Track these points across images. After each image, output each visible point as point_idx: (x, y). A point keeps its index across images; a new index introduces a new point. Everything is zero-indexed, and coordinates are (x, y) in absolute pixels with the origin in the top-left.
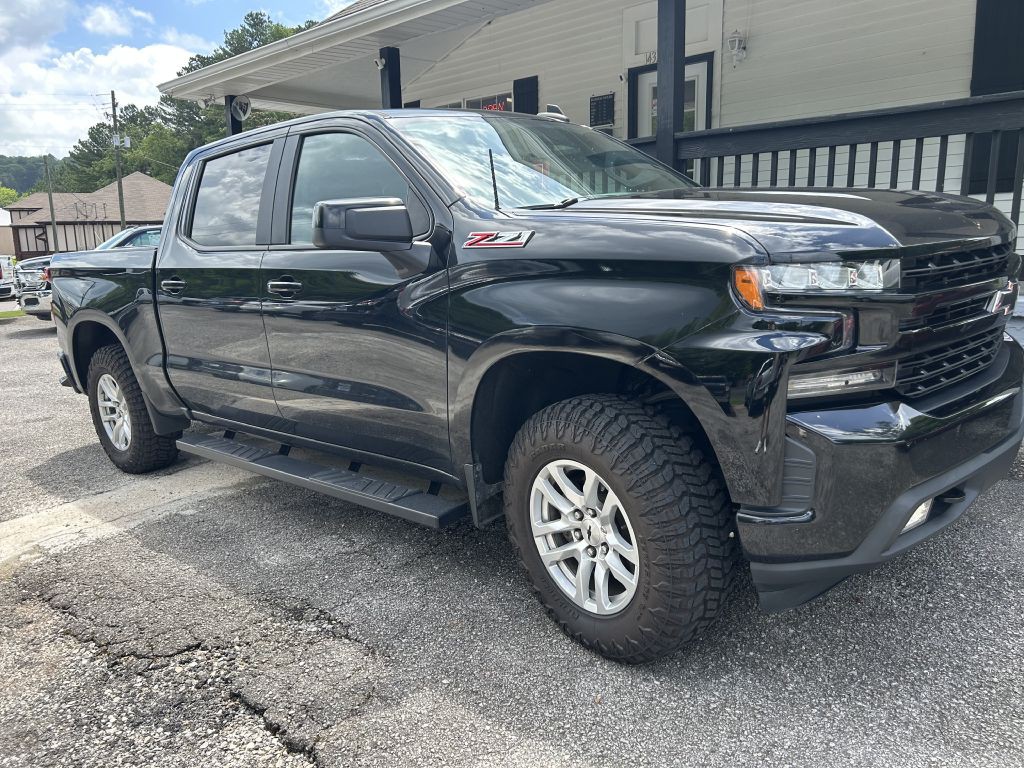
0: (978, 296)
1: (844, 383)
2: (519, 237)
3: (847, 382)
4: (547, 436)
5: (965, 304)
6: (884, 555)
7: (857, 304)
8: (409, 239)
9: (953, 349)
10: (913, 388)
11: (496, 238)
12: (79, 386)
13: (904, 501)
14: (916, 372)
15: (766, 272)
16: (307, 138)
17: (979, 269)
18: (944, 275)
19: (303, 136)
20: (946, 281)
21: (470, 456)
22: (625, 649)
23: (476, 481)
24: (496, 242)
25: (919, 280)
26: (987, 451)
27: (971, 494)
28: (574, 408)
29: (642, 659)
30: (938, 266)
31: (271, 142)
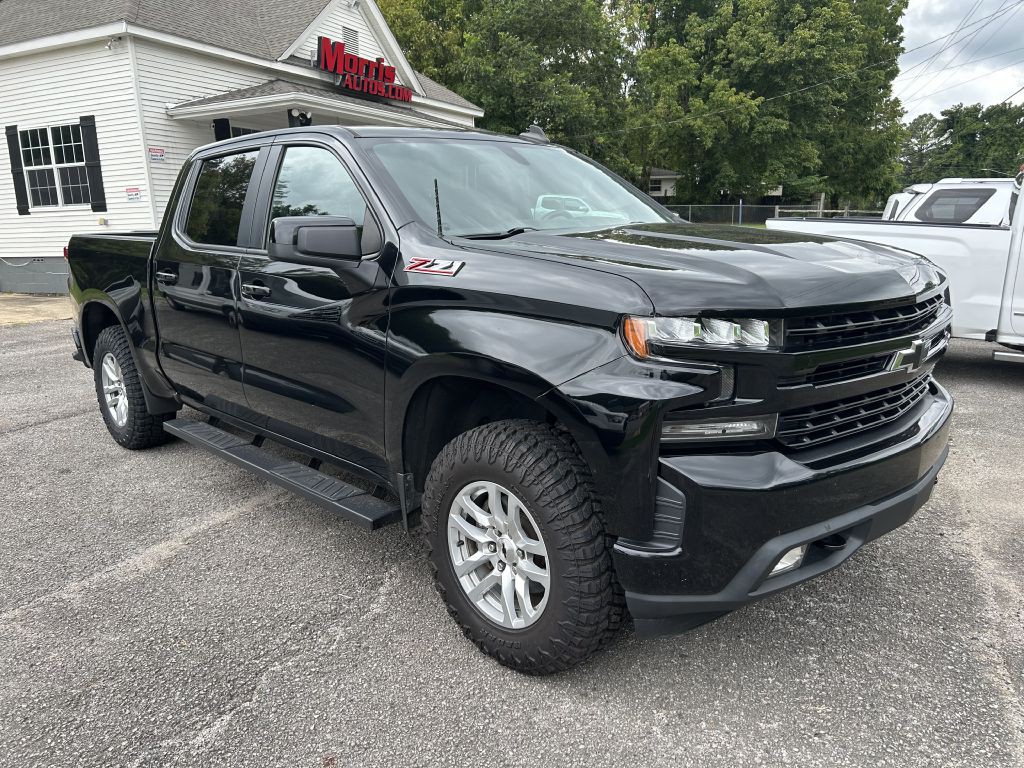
0: (877, 355)
1: (720, 432)
2: (450, 267)
3: (724, 431)
4: (479, 459)
5: (864, 361)
6: (750, 594)
7: (738, 360)
8: (358, 258)
9: (869, 397)
10: (798, 439)
11: (433, 265)
12: (88, 362)
13: (773, 546)
14: (801, 424)
15: (652, 322)
16: (289, 149)
17: (880, 329)
18: (839, 334)
19: (286, 147)
20: (840, 338)
21: (402, 467)
22: (536, 660)
23: (407, 490)
24: (432, 268)
25: (807, 338)
26: (873, 503)
27: (853, 544)
28: (490, 432)
29: (553, 669)
30: (826, 326)
31: (258, 149)
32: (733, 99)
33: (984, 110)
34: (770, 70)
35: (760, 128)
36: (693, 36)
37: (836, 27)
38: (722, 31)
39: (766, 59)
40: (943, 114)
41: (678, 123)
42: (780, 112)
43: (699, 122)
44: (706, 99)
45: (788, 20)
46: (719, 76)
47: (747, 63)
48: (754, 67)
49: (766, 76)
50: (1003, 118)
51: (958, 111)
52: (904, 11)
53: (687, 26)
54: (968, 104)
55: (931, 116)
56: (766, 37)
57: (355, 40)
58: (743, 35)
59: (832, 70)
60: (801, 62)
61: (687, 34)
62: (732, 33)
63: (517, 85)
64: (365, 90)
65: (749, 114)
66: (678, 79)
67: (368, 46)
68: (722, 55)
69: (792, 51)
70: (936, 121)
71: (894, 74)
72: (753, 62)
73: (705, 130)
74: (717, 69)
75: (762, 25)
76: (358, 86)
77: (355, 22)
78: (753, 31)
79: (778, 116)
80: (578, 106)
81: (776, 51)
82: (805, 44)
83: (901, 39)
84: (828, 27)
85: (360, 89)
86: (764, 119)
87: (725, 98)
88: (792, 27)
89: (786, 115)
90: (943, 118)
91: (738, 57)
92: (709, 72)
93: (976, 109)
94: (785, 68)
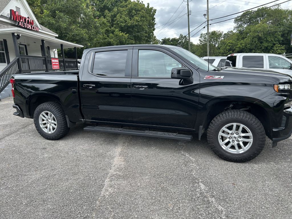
2: (220, 77)
11: (214, 77)
32: (121, 34)
33: (171, 39)
34: (129, 27)
35: (128, 42)
36: (107, 16)
37: (143, 17)
38: (115, 16)
39: (128, 24)
40: (162, 40)
41: (106, 40)
42: (132, 38)
43: (112, 40)
44: (113, 33)
45: (132, 14)
46: (115, 28)
47: (123, 25)
48: (124, 26)
49: (128, 28)
50: (175, 41)
51: (165, 39)
52: (155, 14)
53: (105, 13)
54: (167, 38)
55: (159, 40)
56: (127, 18)
57: (20, 10)
58: (121, 17)
59: (144, 28)
60: (136, 25)
61: (105, 16)
62: (118, 16)
63: (64, 28)
64: (25, 27)
65: (125, 38)
66: (105, 28)
67: (24, 13)
68: (116, 22)
69: (134, 22)
70: (160, 42)
71: (154, 30)
72: (124, 24)
73: (114, 42)
74: (115, 26)
75: (125, 15)
76: (23, 26)
77: (19, 6)
78: (123, 16)
79: (132, 39)
80: (82, 34)
81: (130, 22)
82: (137, 21)
83: (155, 21)
84: (142, 17)
85: (24, 27)
86: (128, 40)
87: (118, 34)
88: (133, 16)
89: (134, 39)
90: (162, 41)
91: (120, 23)
92: (113, 27)
93: (169, 39)
94: (132, 27)
